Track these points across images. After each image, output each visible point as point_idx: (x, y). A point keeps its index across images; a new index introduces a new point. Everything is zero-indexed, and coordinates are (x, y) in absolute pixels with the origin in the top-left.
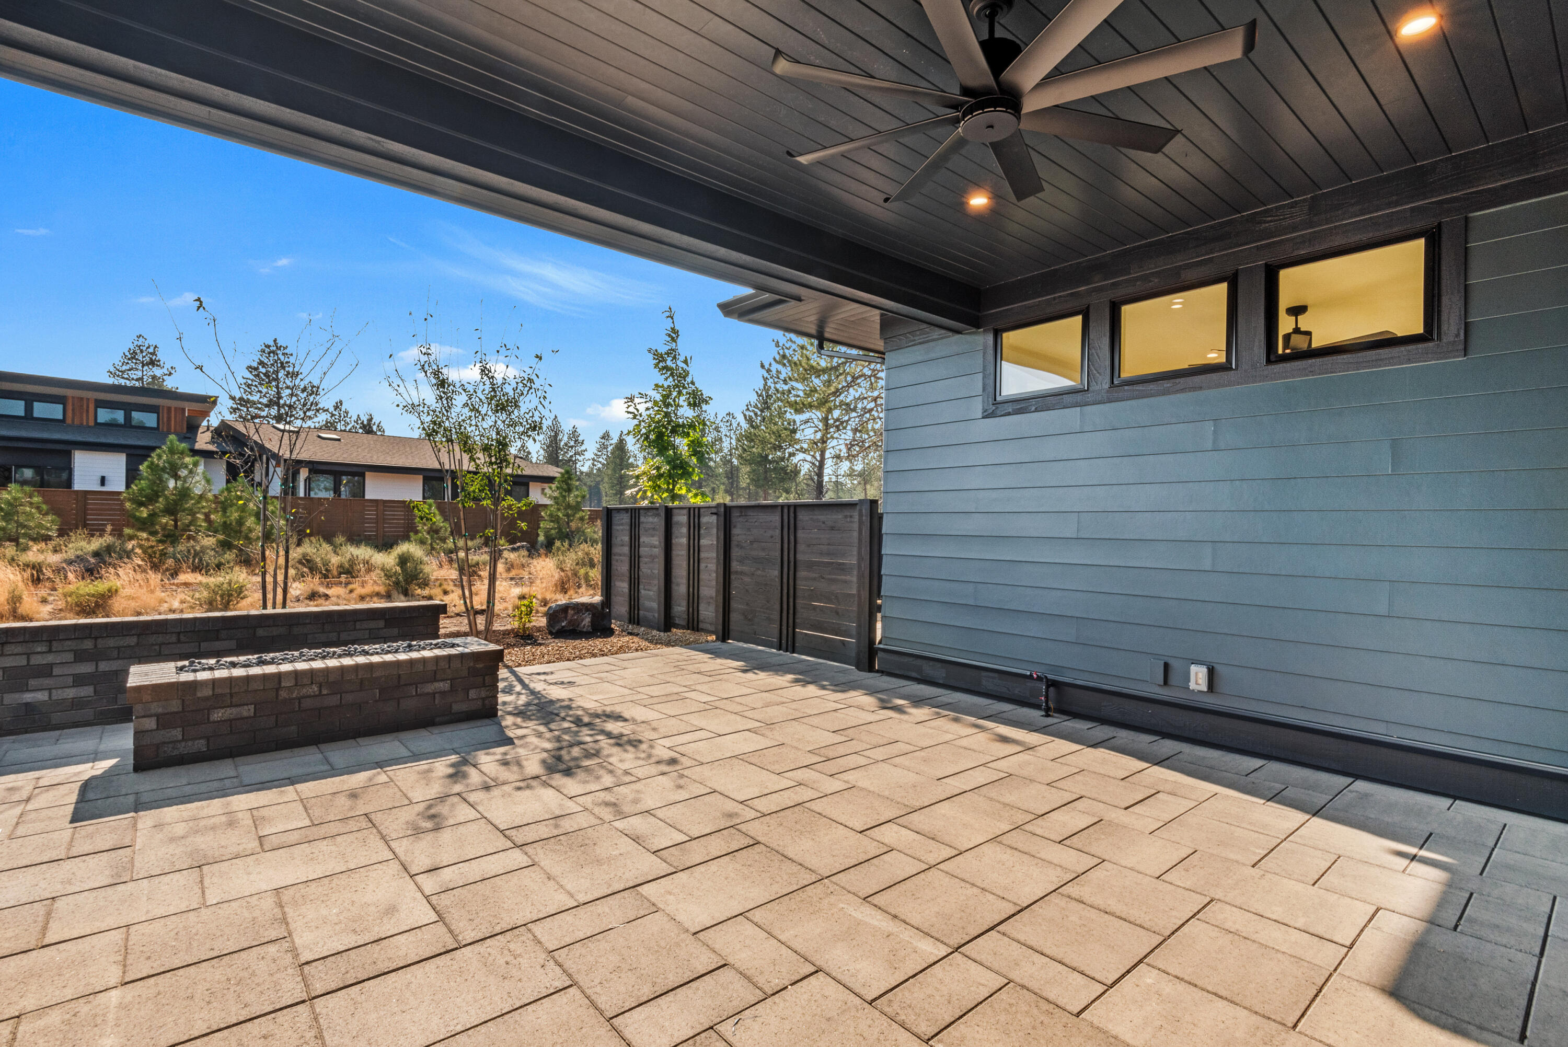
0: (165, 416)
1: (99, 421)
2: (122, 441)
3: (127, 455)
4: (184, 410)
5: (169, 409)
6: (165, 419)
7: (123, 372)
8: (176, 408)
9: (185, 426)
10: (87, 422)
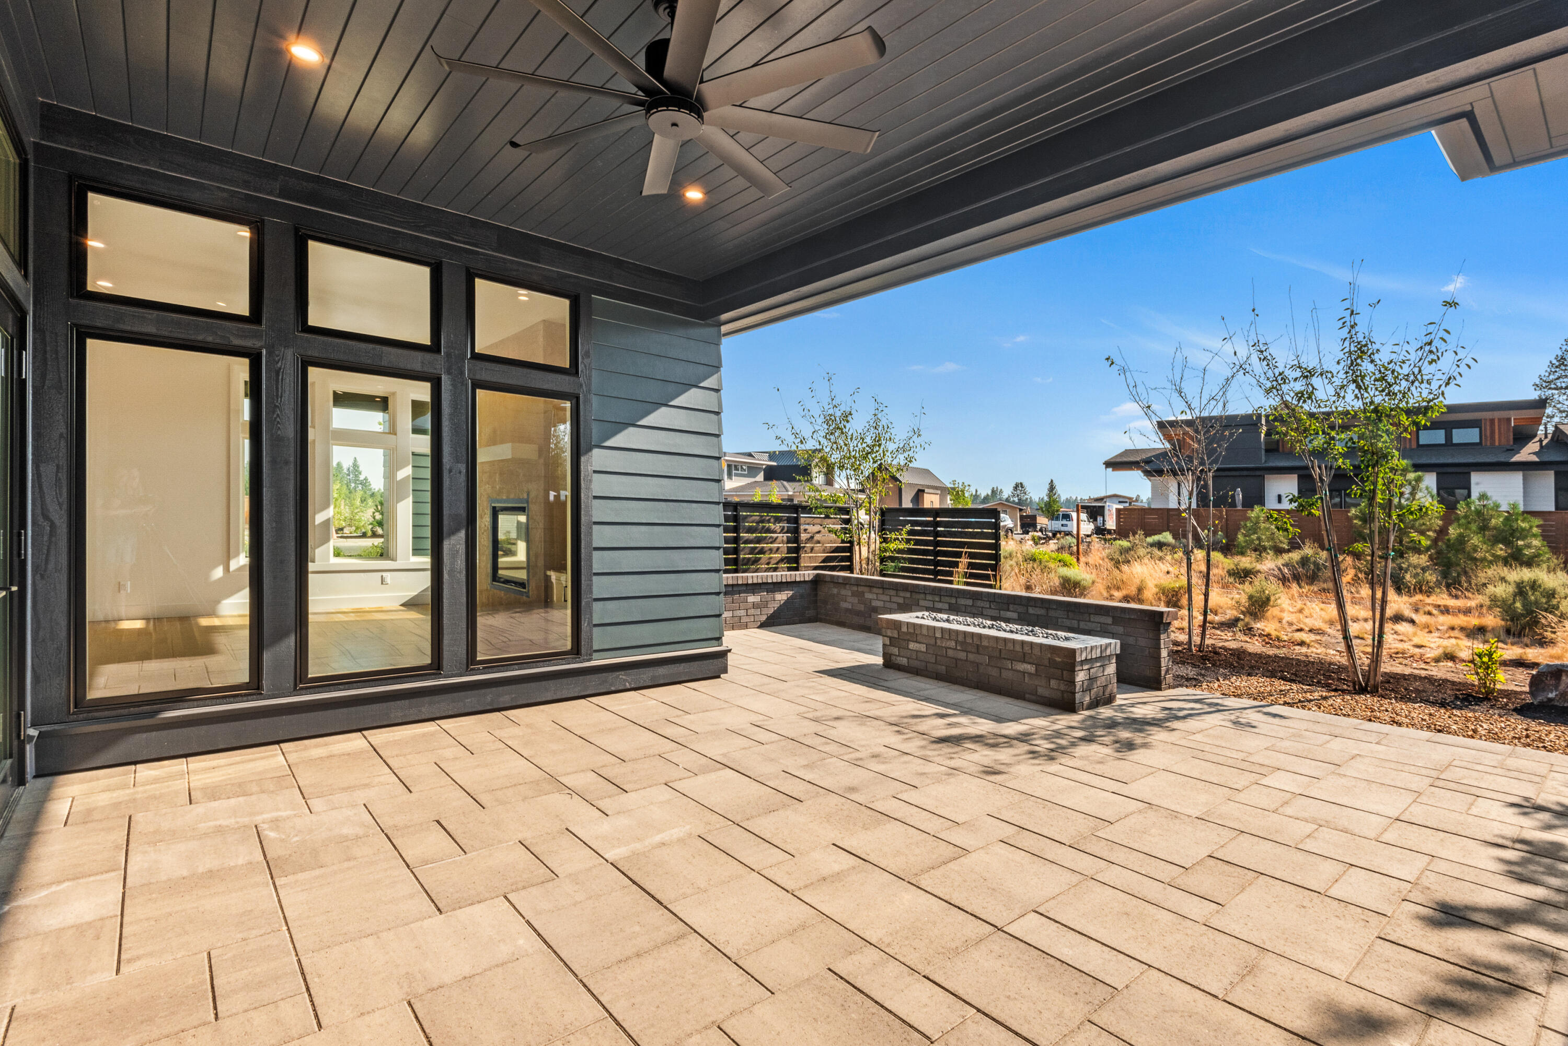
0: (1488, 428)
1: (1421, 443)
2: (1434, 460)
3: (1438, 474)
4: (1509, 420)
5: (1492, 421)
6: (1488, 434)
7: (1550, 382)
8: (1499, 420)
9: (1511, 437)
10: (1410, 445)
